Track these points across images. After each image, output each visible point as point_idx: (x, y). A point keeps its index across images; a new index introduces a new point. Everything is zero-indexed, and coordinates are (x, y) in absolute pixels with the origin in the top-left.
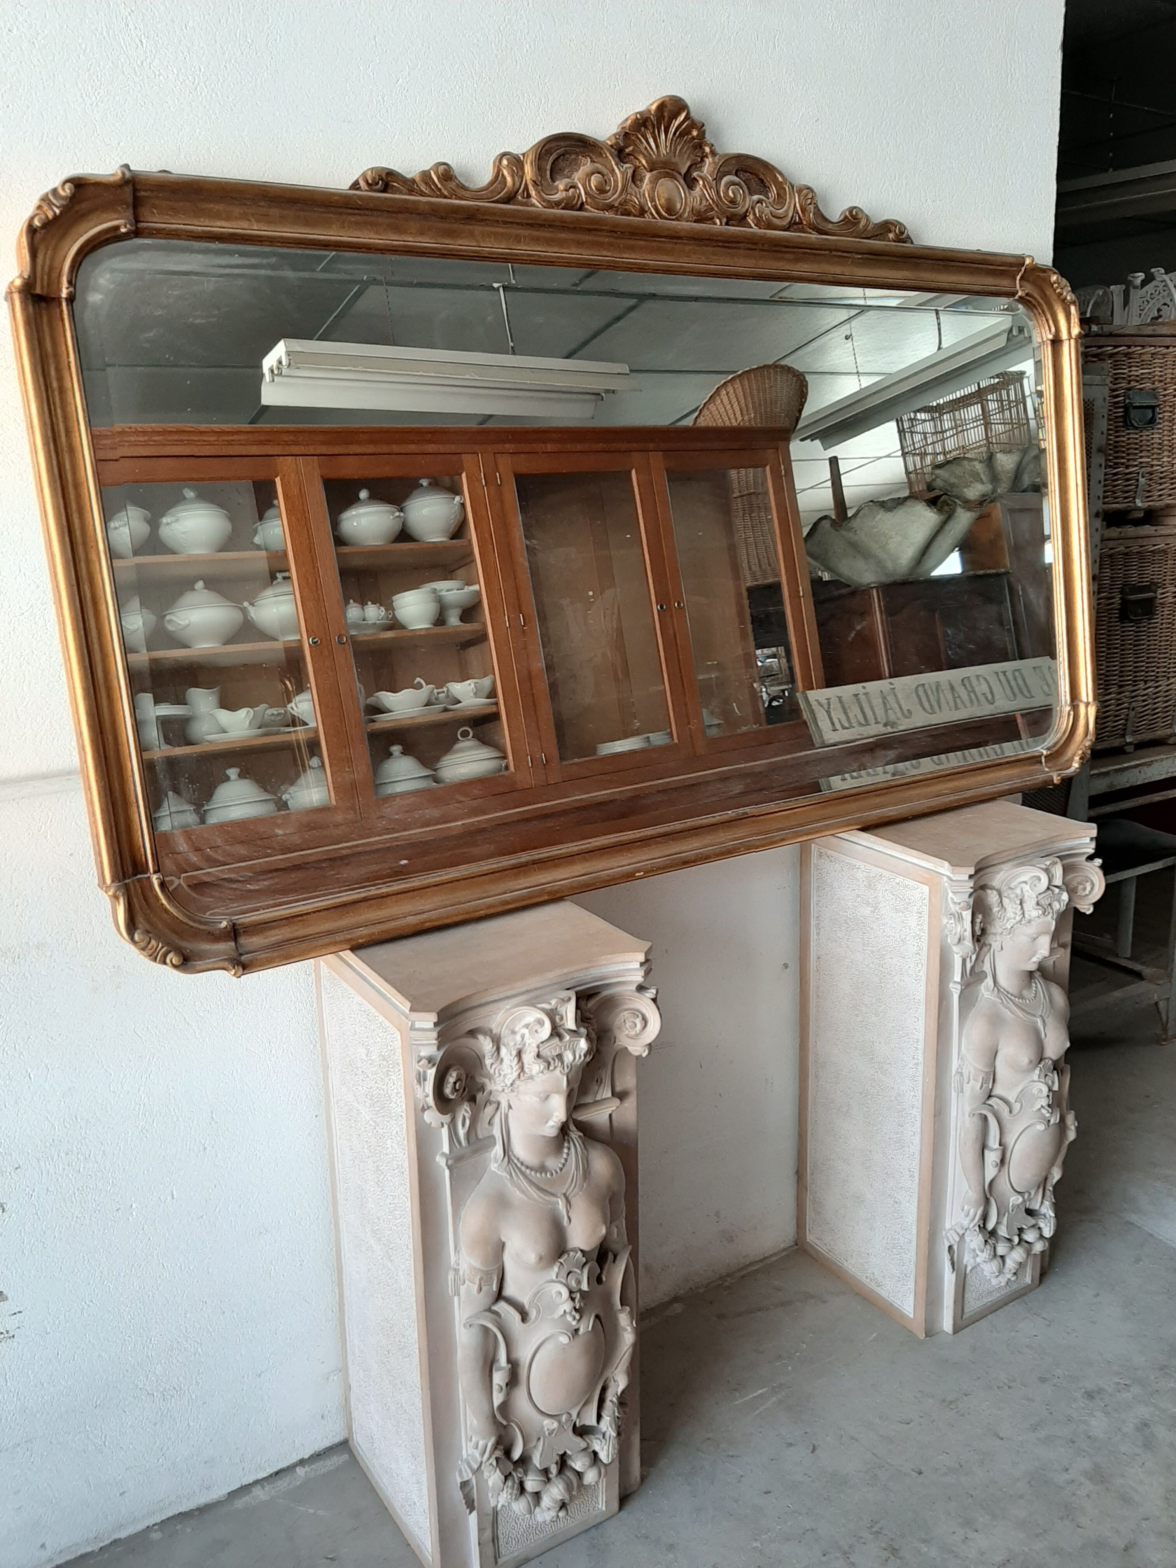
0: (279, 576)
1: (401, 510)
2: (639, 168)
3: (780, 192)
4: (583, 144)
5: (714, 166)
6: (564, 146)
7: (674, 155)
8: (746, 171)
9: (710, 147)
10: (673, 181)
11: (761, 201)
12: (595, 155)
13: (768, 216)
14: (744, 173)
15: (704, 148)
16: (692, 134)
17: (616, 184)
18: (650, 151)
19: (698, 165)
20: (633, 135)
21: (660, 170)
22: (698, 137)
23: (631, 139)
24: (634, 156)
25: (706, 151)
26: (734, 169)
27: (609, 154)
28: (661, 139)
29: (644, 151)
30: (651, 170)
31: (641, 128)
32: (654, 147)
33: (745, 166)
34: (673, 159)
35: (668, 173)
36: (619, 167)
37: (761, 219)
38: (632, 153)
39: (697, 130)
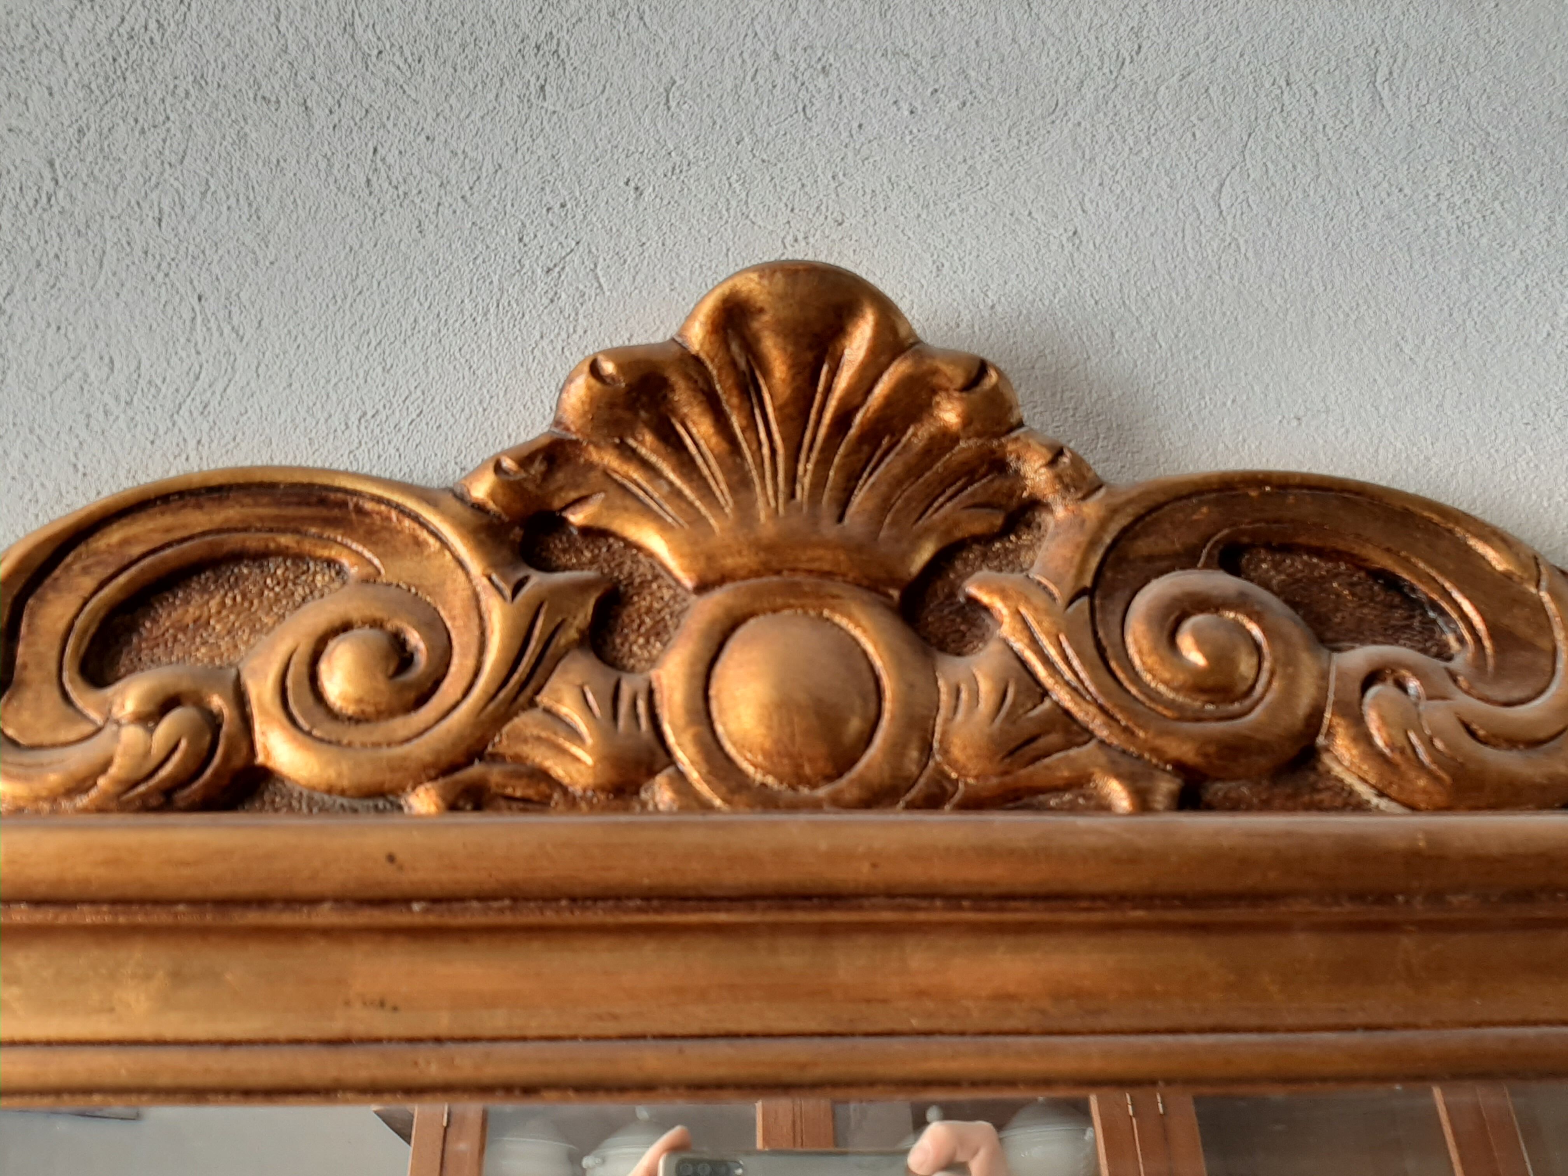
2: (651, 582)
3: (1506, 621)
4: (324, 512)
5: (1083, 539)
6: (207, 527)
7: (836, 512)
8: (1288, 548)
9: (1052, 463)
10: (827, 619)
11: (1393, 671)
12: (380, 549)
13: (1443, 740)
14: (1278, 557)
15: (1017, 472)
16: (936, 418)
17: (470, 663)
18: (698, 503)
19: (998, 545)
20: (597, 446)
21: (753, 582)
22: (971, 429)
23: (591, 466)
24: (614, 535)
25: (1029, 482)
26: (1208, 540)
27: (462, 537)
28: (766, 451)
29: (667, 507)
30: (702, 588)
31: (636, 414)
32: (721, 487)
33: (1275, 526)
34: (829, 530)
35: (794, 590)
36: (502, 585)
37: (1408, 760)
38: (603, 523)
39: (961, 399)
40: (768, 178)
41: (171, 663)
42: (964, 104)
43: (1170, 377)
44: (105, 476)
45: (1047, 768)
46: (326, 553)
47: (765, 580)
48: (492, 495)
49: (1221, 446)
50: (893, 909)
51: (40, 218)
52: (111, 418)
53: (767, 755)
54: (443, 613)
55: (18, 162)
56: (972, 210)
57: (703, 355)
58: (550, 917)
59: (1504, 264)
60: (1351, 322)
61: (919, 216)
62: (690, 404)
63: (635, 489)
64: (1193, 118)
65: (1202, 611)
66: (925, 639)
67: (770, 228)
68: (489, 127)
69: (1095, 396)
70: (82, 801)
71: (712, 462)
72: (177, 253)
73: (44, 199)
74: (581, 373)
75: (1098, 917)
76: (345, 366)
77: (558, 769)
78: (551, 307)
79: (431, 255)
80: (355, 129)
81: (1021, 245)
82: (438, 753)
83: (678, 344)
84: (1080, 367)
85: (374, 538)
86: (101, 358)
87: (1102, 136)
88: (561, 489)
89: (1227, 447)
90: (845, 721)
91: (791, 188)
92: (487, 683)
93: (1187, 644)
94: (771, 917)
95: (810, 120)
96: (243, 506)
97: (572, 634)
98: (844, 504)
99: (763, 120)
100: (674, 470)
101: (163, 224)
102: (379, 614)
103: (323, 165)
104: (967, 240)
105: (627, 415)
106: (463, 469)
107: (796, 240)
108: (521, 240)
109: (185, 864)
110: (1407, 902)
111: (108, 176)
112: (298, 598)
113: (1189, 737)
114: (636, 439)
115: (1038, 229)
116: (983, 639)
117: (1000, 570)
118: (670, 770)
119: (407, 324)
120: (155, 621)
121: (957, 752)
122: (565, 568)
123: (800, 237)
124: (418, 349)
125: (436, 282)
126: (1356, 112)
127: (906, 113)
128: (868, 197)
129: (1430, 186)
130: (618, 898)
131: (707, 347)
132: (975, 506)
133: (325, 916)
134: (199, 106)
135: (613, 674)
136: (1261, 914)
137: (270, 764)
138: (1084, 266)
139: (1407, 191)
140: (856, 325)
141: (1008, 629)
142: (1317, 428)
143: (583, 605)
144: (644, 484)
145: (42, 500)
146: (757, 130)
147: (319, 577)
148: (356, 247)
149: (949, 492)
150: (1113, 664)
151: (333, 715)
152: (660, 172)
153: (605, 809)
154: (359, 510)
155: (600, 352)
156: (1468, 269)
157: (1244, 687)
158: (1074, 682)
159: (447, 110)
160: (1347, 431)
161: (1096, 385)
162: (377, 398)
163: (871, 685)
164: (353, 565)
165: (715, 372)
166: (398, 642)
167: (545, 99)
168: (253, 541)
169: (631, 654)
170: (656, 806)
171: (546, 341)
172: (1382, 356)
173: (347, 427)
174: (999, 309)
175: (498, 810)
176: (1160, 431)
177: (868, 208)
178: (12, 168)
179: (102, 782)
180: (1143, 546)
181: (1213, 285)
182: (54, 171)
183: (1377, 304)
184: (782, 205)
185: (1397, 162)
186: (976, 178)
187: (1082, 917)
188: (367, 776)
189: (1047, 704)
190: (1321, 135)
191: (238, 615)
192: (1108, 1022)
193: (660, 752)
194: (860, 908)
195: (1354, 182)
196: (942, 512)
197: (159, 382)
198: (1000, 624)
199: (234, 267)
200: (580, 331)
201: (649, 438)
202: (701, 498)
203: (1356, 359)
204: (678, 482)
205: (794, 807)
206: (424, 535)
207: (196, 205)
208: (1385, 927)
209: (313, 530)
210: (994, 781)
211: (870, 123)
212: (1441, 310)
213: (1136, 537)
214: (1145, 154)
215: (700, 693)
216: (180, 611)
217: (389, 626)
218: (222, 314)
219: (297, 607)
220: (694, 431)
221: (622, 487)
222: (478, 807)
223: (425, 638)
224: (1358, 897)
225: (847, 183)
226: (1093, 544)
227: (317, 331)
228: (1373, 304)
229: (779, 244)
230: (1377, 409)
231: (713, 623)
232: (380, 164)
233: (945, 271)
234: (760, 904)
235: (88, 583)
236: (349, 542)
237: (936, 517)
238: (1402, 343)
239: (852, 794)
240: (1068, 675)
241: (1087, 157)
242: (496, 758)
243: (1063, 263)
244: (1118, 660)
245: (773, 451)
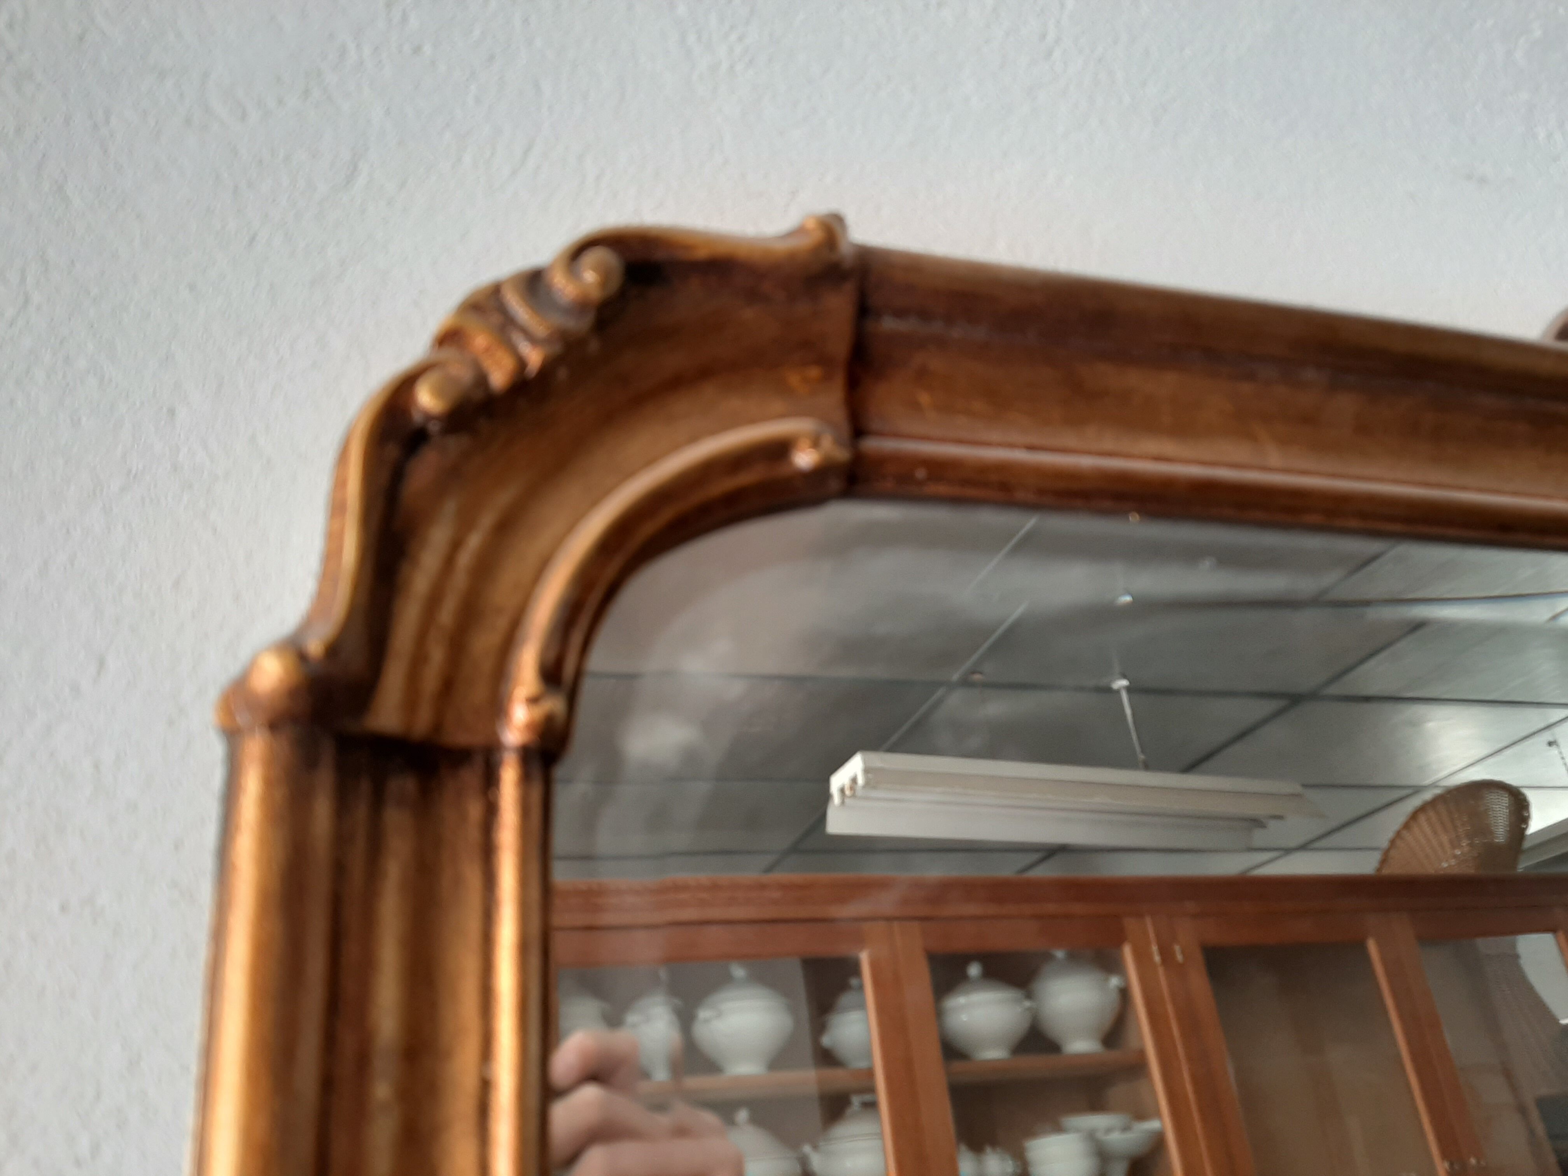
0: (856, 1100)
1: (1029, 996)
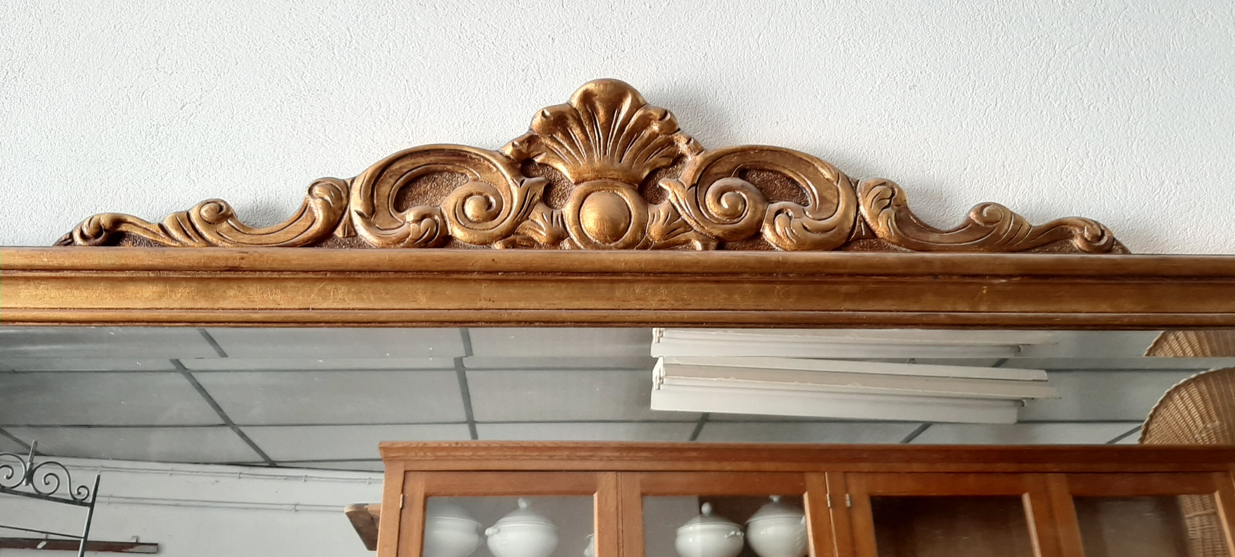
1: (743, 528)
2: (561, 181)
3: (825, 194)
4: (460, 158)
5: (695, 168)
6: (425, 163)
7: (619, 159)
8: (762, 170)
9: (688, 143)
10: (615, 194)
11: (786, 210)
12: (478, 170)
13: (795, 230)
14: (759, 173)
15: (677, 145)
16: (652, 128)
17: (509, 206)
18: (575, 156)
19: (671, 169)
20: (544, 138)
21: (593, 181)
22: (662, 132)
23: (542, 143)
24: (549, 166)
25: (680, 149)
26: (736, 167)
27: (504, 167)
28: (597, 139)
29: (566, 157)
30: (577, 183)
31: (557, 128)
32: (583, 150)
33: (757, 164)
34: (617, 165)
35: (606, 184)
36: (517, 182)
37: (784, 236)
38: (546, 162)
39: (659, 123)
40: (598, 34)
41: (418, 205)
42: (669, 4)
43: (735, 108)
44: (383, 144)
45: (678, 238)
46: (461, 171)
47: (596, 181)
48: (512, 154)
49: (750, 133)
50: (632, 276)
51: (348, 51)
52: (383, 124)
53: (597, 234)
54: (499, 191)
55: (337, 29)
56: (670, 46)
57: (577, 108)
58: (536, 277)
59: (859, 64)
60: (800, 87)
61: (651, 48)
62: (573, 123)
63: (556, 151)
64: (752, 9)
65: (729, 191)
66: (646, 199)
67: (599, 53)
68: (500, 15)
69: (708, 115)
70: (402, 245)
71: (580, 142)
72: (397, 64)
73: (348, 44)
74: (539, 115)
75: (688, 278)
76: (457, 106)
77: (536, 238)
78: (525, 84)
79: (483, 65)
80: (453, 16)
81: (687, 59)
82: (502, 232)
83: (569, 104)
84: (704, 104)
85: (476, 167)
86: (377, 103)
87: (718, 16)
88: (533, 151)
89: (751, 133)
90: (620, 224)
91: (607, 38)
92: (514, 212)
93: (723, 201)
94: (597, 278)
95: (613, 11)
96: (435, 156)
97: (537, 198)
98: (621, 156)
99: (597, 11)
100: (568, 145)
101: (391, 53)
102: (481, 191)
103: (443, 30)
104: (668, 58)
105: (553, 128)
106: (498, 141)
107: (608, 58)
108: (513, 59)
109: (438, 261)
110: (776, 275)
111: (369, 35)
112: (453, 185)
113: (720, 229)
114: (556, 135)
115: (693, 53)
116: (664, 199)
117: (670, 178)
118: (569, 238)
119: (476, 91)
120: (412, 192)
121: (652, 233)
122: (534, 177)
123: (609, 57)
124: (481, 99)
125: (485, 75)
126: (813, 4)
127: (648, 8)
128: (634, 40)
129: (836, 34)
130: (555, 272)
131: (578, 106)
132: (663, 157)
133: (475, 276)
134: (398, 7)
135: (552, 210)
136: (734, 278)
137: (453, 235)
138: (708, 67)
139: (827, 36)
140: (626, 99)
141: (671, 197)
142: (783, 126)
143: (541, 188)
144: (559, 150)
145: (364, 152)
146: (595, 16)
147: (459, 179)
148: (457, 62)
149: (655, 152)
150: (701, 208)
151: (471, 221)
152: (560, 32)
153: (550, 248)
154: (471, 158)
155: (545, 108)
156: (845, 66)
157: (739, 214)
158: (688, 213)
159: (485, 9)
160: (793, 127)
161: (709, 111)
162: (469, 117)
163: (628, 214)
164: (470, 175)
165: (581, 114)
166: (487, 199)
167: (519, 4)
168: (439, 167)
169: (555, 204)
170: (564, 248)
171: (523, 96)
172: (809, 100)
173: (460, 127)
174: (677, 83)
175: (519, 248)
176: (730, 127)
177: (633, 45)
178: (336, 32)
179: (407, 239)
180: (715, 170)
181: (753, 74)
182: (350, 33)
183: (810, 80)
184: (603, 45)
185: (825, 25)
186: (672, 34)
187: (684, 278)
188: (482, 238)
189: (680, 219)
190: (798, 14)
191: (436, 190)
192: (690, 307)
193: (565, 233)
194: (622, 276)
195: (808, 33)
196: (653, 159)
197: (396, 111)
198: (668, 195)
199: (417, 69)
200: (535, 93)
201: (560, 134)
202: (577, 154)
203: (800, 101)
204: (569, 149)
205: (604, 249)
206: (491, 166)
207: (401, 46)
208: (771, 282)
209: (458, 164)
210: (663, 242)
211: (635, 12)
212: (833, 82)
213: (713, 167)
214: (733, 23)
215: (577, 216)
216: (419, 189)
217: (484, 195)
218: (415, 87)
219: (454, 189)
220: (574, 132)
221: (551, 150)
222: (513, 248)
223: (495, 198)
224: (761, 274)
225: (626, 36)
226: (698, 170)
227: (447, 93)
228: (809, 80)
229: (602, 59)
230: (805, 119)
231: (580, 194)
232: (463, 30)
233: (660, 69)
234: (594, 274)
235: (392, 181)
236: (468, 168)
237: (651, 160)
238: (817, 95)
239: (621, 245)
240: (687, 211)
241: (712, 24)
242: (518, 234)
243: (701, 66)
244: (702, 206)
245: (599, 139)
